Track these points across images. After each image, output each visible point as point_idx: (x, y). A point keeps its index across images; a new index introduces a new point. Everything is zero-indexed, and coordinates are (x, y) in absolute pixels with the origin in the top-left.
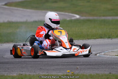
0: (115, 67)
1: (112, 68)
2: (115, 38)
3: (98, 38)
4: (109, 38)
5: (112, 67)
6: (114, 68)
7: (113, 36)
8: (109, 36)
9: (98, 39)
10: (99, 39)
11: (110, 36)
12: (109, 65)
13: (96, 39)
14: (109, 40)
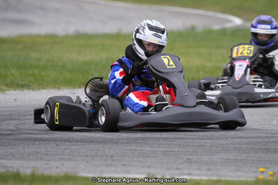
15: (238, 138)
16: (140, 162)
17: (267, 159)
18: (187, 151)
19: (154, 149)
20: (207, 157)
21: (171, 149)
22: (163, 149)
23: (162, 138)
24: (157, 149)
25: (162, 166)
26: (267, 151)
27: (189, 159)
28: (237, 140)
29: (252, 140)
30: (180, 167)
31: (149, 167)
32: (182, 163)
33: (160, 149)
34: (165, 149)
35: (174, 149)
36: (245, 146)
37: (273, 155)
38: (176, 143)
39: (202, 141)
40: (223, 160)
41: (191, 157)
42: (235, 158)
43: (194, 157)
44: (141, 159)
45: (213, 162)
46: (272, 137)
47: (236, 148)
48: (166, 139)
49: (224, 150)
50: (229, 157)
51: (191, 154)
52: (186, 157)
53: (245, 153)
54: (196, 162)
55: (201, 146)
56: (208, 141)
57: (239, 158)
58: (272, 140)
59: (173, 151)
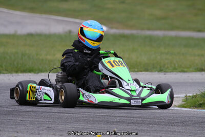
0: (177, 130)
1: (172, 132)
2: (171, 72)
3: (141, 71)
4: (160, 71)
5: (172, 130)
6: (175, 131)
7: (168, 68)
8: (161, 67)
9: (141, 73)
10: (143, 72)
11: (162, 68)
12: (166, 125)
13: (138, 71)
14: (160, 75)
16: (13, 128)
17: (106, 128)
18: (49, 121)
20: (63, 126)
24: (27, 119)
25: (27, 132)
26: (107, 122)
27: (48, 127)
30: (41, 132)
31: (18, 132)
33: (29, 120)
36: (92, 119)
37: (111, 126)
41: (50, 126)
42: (82, 127)
43: (53, 125)
44: (13, 126)
45: (66, 129)
47: (85, 120)
49: (75, 121)
50: (78, 127)
51: (52, 124)
52: (47, 126)
53: (91, 124)
54: (53, 129)
55: (60, 118)
56: (66, 114)
59: (38, 121)
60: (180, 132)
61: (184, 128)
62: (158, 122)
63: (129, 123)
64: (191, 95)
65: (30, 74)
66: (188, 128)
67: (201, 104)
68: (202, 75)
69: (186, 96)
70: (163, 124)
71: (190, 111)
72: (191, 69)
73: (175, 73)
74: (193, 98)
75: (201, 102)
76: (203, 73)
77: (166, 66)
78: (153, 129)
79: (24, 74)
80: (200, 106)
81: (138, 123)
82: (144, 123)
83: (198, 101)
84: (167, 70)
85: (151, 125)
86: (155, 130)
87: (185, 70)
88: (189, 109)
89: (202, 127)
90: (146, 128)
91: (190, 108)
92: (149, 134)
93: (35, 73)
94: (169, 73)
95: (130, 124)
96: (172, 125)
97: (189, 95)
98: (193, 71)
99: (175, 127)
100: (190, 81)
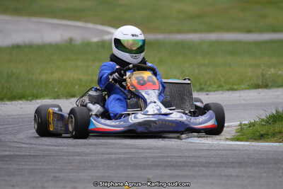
0: (234, 174)
2: (215, 91)
4: (201, 90)
6: (232, 176)
7: (210, 85)
8: (201, 85)
11: (203, 86)
12: (219, 167)
15: (108, 154)
17: (135, 176)
18: (54, 169)
19: (20, 167)
20: (74, 174)
21: (38, 167)
22: (30, 167)
23: (31, 156)
24: (24, 167)
26: (136, 167)
27: (55, 177)
28: (106, 156)
29: (122, 156)
30: (46, 185)
31: (13, 186)
32: (47, 181)
33: (27, 167)
34: (33, 167)
35: (42, 167)
36: (114, 163)
37: (142, 171)
38: (44, 160)
39: (71, 158)
40: (90, 177)
41: (57, 175)
42: (102, 174)
43: (61, 174)
44: (6, 178)
46: (142, 153)
47: (104, 164)
48: (34, 156)
49: (92, 167)
50: (97, 174)
51: (59, 172)
52: (53, 175)
53: (113, 170)
54: (62, 180)
55: (70, 163)
56: (77, 158)
57: (107, 175)
58: (142, 155)
59: (40, 169)
60: (238, 176)
61: (243, 170)
62: (206, 162)
63: (166, 166)
64: (247, 122)
65: (20, 102)
66: (249, 170)
67: (262, 136)
68: (259, 93)
69: (241, 125)
70: (213, 165)
71: (248, 145)
72: (243, 86)
73: (220, 92)
74: (250, 127)
75: (262, 132)
76: (260, 90)
77: (208, 83)
78: (200, 174)
79: (13, 102)
80: (262, 137)
81: (179, 166)
82: (187, 166)
83: (257, 131)
84: (210, 88)
85: (197, 169)
86: (204, 175)
87: (235, 87)
88: (247, 143)
89: (268, 168)
90: (190, 173)
91: (247, 141)
92: (195, 181)
93: (27, 100)
94: (213, 93)
95: (167, 168)
96: (226, 167)
97: (244, 122)
98: (246, 89)
99: (231, 170)
100: (243, 102)
